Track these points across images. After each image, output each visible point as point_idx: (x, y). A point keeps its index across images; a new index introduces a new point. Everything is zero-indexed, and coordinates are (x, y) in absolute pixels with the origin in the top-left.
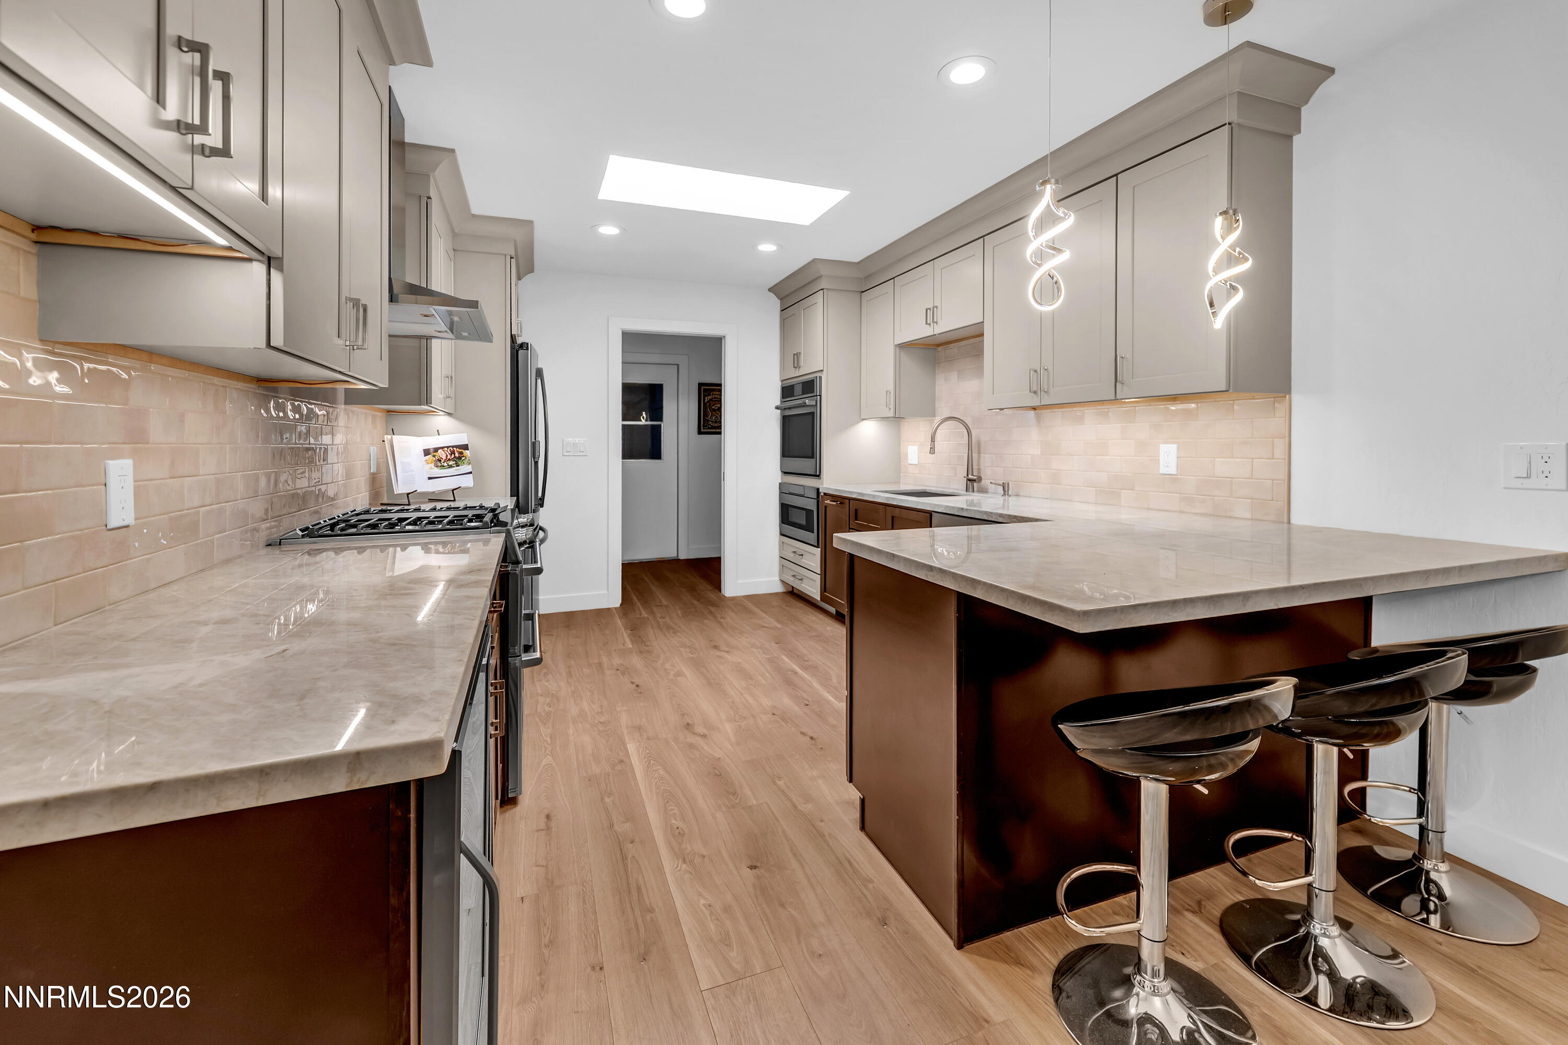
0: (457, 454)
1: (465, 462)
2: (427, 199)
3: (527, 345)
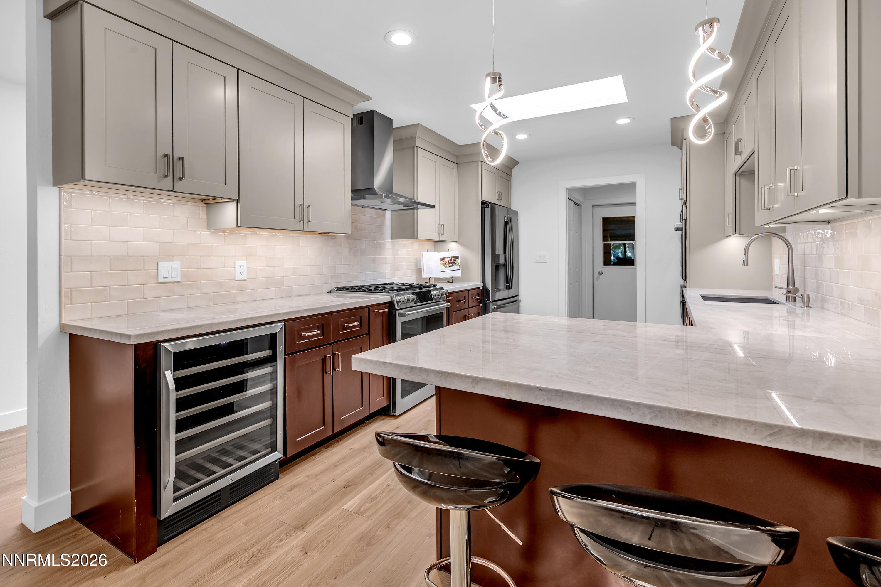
0: (453, 260)
1: (457, 264)
2: (416, 147)
3: (489, 204)
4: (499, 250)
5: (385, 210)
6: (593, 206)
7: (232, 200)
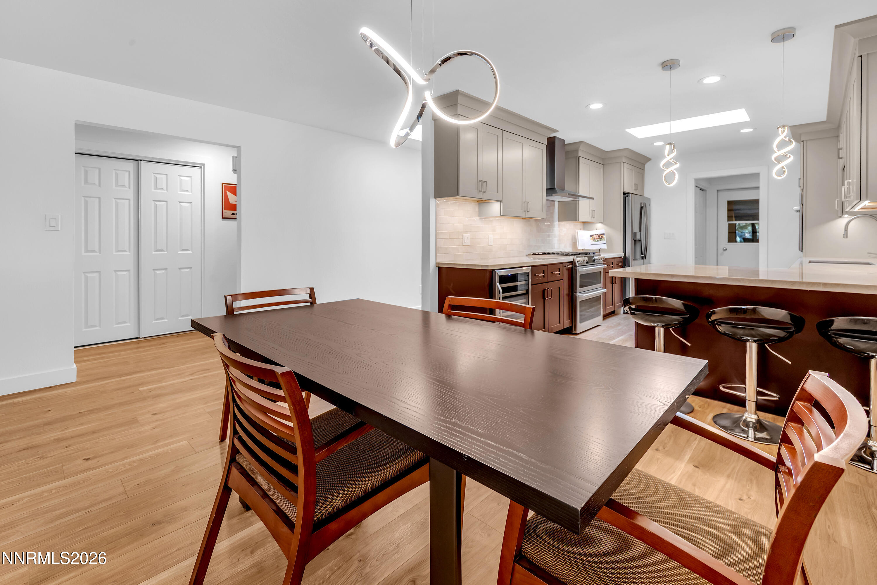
0: (600, 237)
1: (603, 239)
2: (578, 157)
3: (629, 195)
4: (636, 229)
5: (554, 201)
6: (718, 191)
7: (498, 201)
